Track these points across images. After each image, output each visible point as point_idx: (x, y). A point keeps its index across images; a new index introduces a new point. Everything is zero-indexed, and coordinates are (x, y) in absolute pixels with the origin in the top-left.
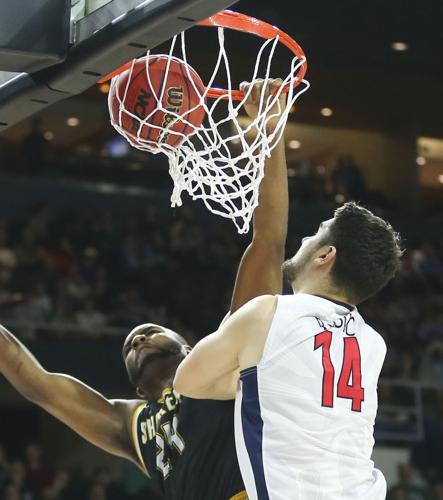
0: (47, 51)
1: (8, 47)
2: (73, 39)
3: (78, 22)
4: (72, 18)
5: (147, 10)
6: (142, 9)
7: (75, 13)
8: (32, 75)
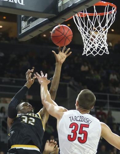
0: (53, 13)
1: (43, 12)
2: (59, 11)
3: (60, 6)
4: (59, 6)
5: (77, 4)
6: (76, 3)
7: (60, 4)
8: (49, 19)
